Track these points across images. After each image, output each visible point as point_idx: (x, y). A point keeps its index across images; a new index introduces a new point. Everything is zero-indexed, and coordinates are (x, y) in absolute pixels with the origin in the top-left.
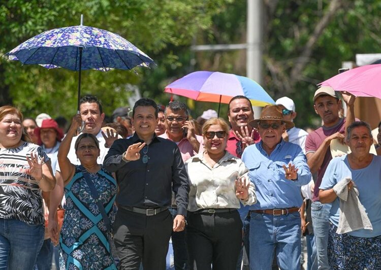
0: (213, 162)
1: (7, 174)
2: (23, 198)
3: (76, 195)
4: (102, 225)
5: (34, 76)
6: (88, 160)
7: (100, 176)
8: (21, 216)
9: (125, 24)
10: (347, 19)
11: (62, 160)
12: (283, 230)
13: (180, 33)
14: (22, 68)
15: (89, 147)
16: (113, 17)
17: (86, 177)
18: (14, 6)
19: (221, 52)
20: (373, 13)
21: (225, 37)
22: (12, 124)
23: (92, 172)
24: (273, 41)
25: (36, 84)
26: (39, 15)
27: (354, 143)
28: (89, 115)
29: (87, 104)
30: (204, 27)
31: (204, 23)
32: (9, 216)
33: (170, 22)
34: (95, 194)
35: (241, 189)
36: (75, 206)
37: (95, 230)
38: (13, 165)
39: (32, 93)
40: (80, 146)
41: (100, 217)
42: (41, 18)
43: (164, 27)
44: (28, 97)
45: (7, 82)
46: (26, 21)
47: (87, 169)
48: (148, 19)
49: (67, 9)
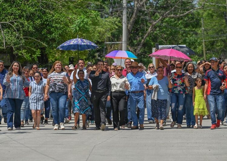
0: (118, 78)
1: (58, 80)
2: (62, 86)
3: (78, 87)
4: (85, 95)
5: (55, 51)
6: (81, 77)
7: (84, 82)
8: (61, 91)
9: (84, 35)
10: (154, 34)
11: (74, 76)
12: (139, 97)
13: (101, 38)
14: (51, 49)
15: (82, 74)
16: (80, 32)
17: (81, 82)
18: (48, 29)
19: (114, 44)
20: (162, 32)
21: (116, 40)
22: (58, 66)
23: (82, 81)
24: (130, 41)
25: (55, 54)
26: (56, 32)
27: (159, 72)
28: (81, 64)
29: (81, 61)
30: (109, 36)
31: (109, 35)
32: (58, 91)
33: (98, 34)
34: (83, 87)
35: (126, 86)
36: (78, 90)
37: (83, 97)
38: (60, 77)
39: (54, 56)
40: (79, 73)
41: (85, 93)
42: (57, 33)
43: (96, 36)
44: (53, 58)
45: (46, 53)
46: (52, 34)
47: (81, 80)
48: (91, 34)
49: (65, 30)
